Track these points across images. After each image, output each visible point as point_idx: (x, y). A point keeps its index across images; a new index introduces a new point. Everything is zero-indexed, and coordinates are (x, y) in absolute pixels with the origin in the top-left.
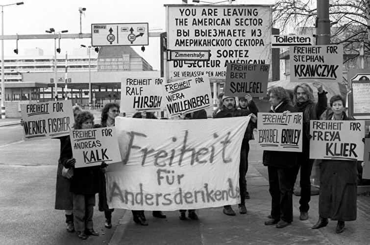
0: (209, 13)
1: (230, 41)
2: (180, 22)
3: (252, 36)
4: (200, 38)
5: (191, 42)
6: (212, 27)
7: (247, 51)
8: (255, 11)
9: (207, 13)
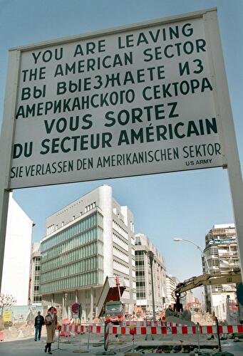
0: (88, 50)
1: (130, 93)
2: (31, 75)
3: (181, 74)
4: (68, 95)
5: (49, 106)
6: (91, 74)
7: (175, 104)
8: (187, 27)
9: (84, 51)
